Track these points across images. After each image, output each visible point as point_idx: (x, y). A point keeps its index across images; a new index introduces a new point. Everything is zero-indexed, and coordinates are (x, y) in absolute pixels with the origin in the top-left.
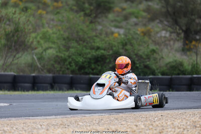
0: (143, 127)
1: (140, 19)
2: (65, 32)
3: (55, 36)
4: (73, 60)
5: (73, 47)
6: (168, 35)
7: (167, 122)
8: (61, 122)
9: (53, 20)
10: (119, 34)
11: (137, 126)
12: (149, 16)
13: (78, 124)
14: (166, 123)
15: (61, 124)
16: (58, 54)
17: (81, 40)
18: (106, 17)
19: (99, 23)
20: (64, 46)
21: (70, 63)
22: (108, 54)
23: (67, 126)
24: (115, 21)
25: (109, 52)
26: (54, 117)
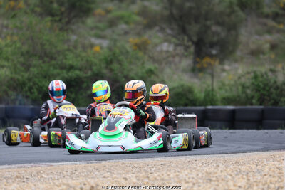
0: (135, 180)
1: (132, 26)
2: (23, 44)
3: (9, 49)
4: (34, 84)
5: (35, 66)
6: (171, 48)
7: (169, 173)
8: (17, 174)
9: (7, 27)
10: (101, 48)
11: (126, 179)
12: (145, 22)
13: (42, 177)
14: (169, 175)
15: (17, 177)
16: (14, 76)
17: (47, 56)
18: (83, 22)
19: (73, 31)
20: (23, 64)
21: (30, 89)
22: (85, 75)
23: (25, 180)
24: (96, 28)
25: (86, 73)
26: (7, 166)
